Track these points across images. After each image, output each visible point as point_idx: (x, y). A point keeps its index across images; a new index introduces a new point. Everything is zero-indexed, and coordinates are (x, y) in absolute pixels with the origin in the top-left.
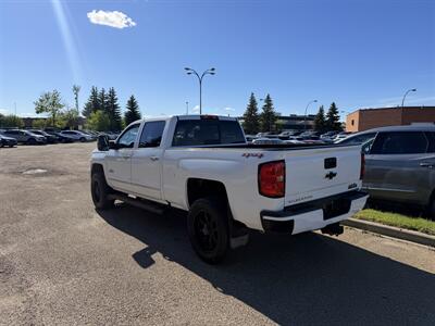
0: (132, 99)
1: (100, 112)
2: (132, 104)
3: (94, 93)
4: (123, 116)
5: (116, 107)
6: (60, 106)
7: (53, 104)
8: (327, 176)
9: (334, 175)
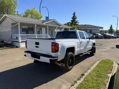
8: (36, 47)
9: (38, 47)
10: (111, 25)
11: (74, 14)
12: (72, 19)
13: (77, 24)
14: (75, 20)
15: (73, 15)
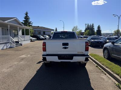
0: (99, 26)
1: (88, 30)
2: (99, 27)
3: (88, 25)
4: (96, 31)
5: (93, 28)
6: (77, 29)
7: (76, 29)
8: (63, 48)
9: (67, 48)
10: (56, 28)
11: (27, 14)
12: (25, 20)
13: (31, 24)
14: (29, 21)
15: (25, 15)
